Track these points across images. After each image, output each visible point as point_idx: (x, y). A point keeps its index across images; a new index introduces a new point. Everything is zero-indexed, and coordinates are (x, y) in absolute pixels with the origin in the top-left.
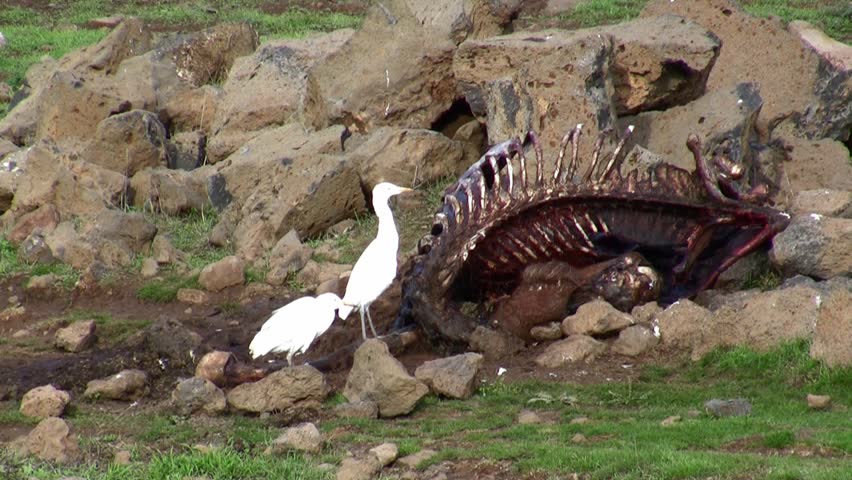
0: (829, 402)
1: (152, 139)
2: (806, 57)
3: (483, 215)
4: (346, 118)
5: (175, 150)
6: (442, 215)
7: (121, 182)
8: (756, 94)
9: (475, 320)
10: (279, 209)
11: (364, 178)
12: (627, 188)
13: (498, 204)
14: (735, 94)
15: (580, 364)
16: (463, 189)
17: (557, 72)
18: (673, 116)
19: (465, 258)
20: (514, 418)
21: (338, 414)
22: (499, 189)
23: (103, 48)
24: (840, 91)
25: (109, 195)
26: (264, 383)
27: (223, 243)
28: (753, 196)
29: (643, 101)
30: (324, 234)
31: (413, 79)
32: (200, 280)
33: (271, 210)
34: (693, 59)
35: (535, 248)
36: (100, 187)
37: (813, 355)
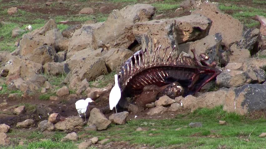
0: (225, 123)
1: (50, 54)
2: (240, 25)
3: (132, 72)
4: (103, 46)
5: (57, 57)
6: (120, 73)
7: (40, 66)
8: (221, 36)
9: (130, 102)
10: (81, 72)
11: (107, 63)
12: (174, 63)
13: (136, 69)
14: (215, 36)
15: (159, 114)
16: (126, 65)
17: (159, 31)
18: (197, 43)
19: (126, 85)
20: (135, 129)
21: (85, 130)
22: (136, 65)
23: (43, 28)
24: (250, 35)
25: (37, 70)
26: (65, 121)
27: (67, 83)
28: (212, 65)
29: (188, 39)
30: (95, 80)
31: (122, 34)
32: (56, 93)
33: (79, 73)
34: (202, 26)
35: (147, 81)
36: (34, 68)
37: (224, 110)
